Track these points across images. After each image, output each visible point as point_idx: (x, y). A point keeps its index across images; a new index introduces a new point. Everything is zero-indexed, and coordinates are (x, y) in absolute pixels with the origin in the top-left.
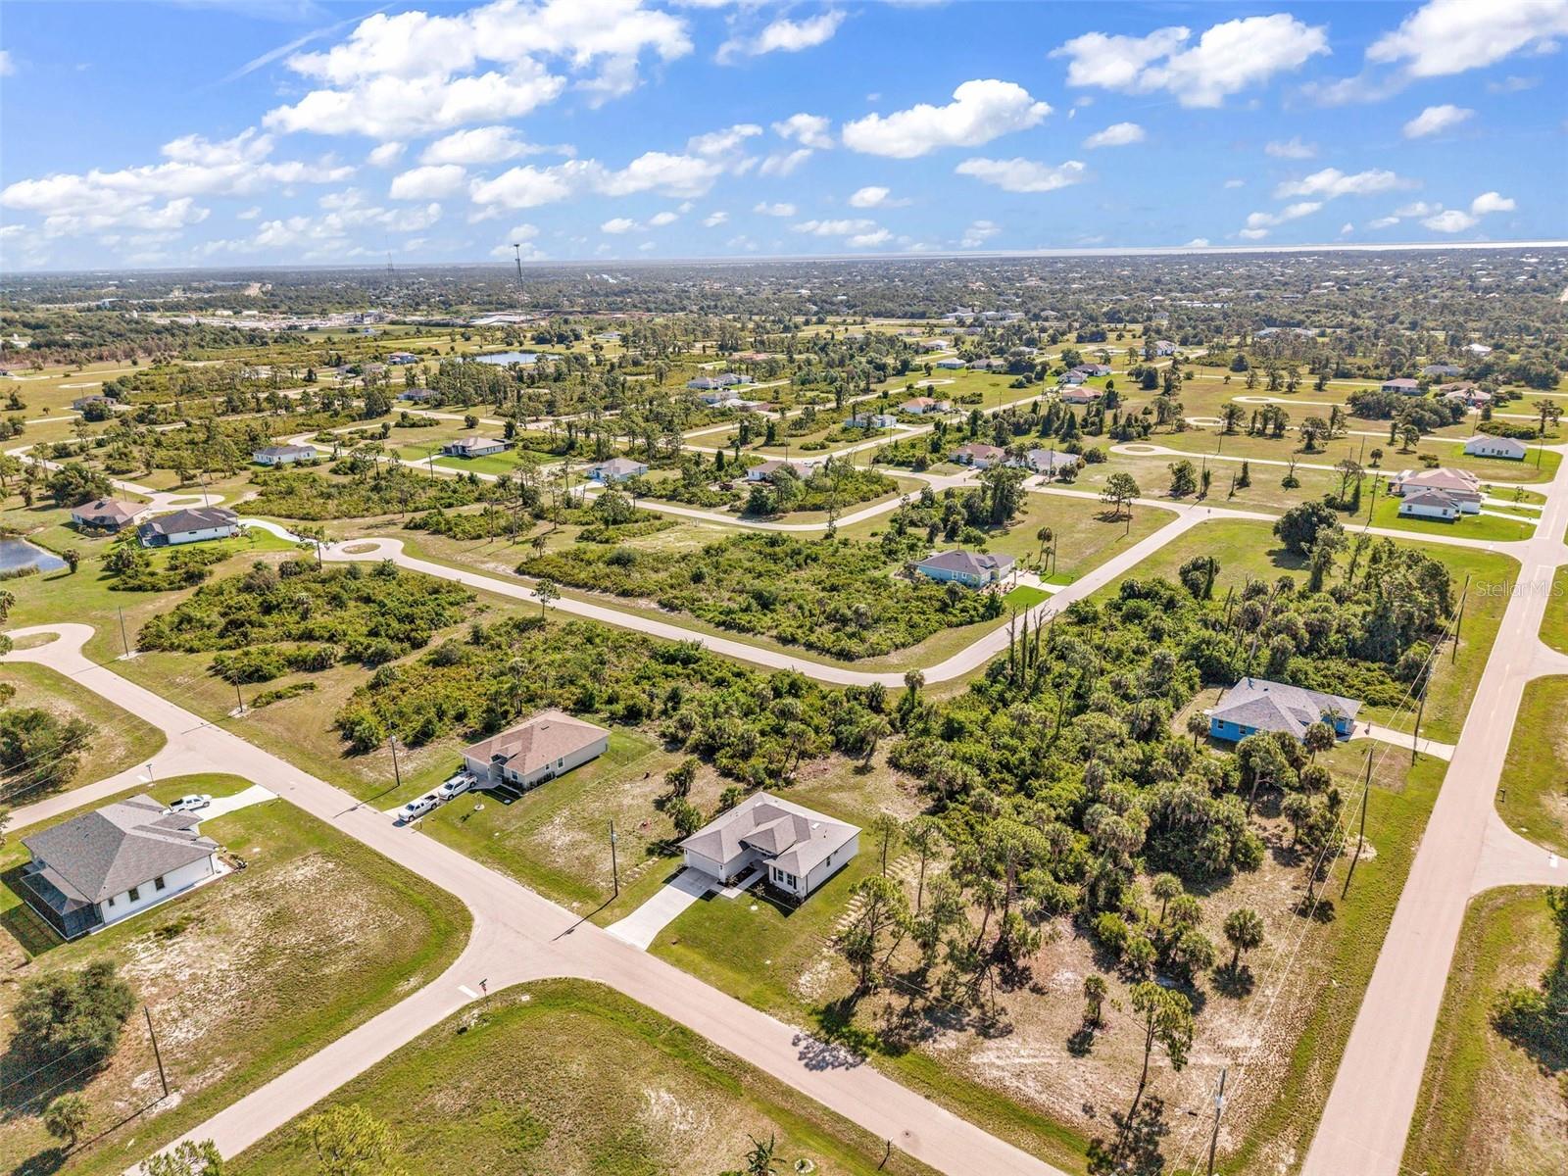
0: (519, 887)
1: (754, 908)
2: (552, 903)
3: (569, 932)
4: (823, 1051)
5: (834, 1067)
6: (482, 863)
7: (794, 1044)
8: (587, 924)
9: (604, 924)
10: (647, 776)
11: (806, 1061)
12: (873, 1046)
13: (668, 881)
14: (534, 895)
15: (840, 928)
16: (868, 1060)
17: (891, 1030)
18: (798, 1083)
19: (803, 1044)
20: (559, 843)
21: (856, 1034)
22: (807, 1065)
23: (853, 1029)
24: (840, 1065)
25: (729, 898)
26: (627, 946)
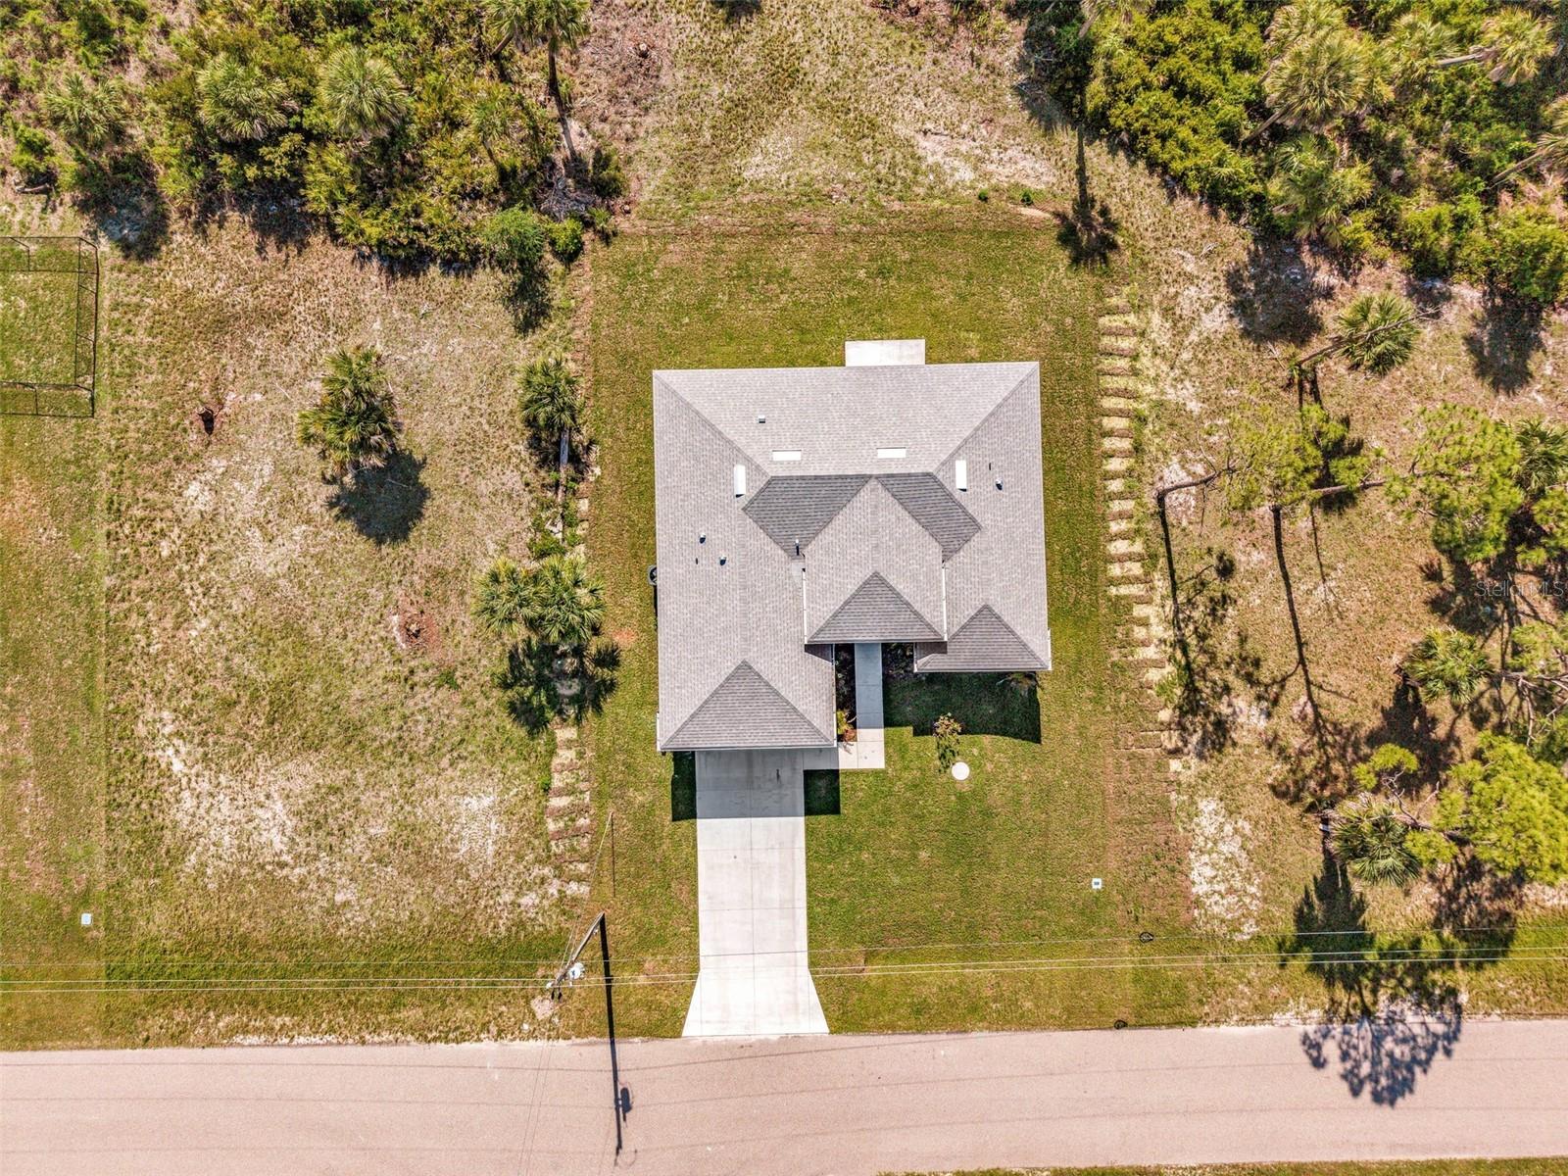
0: (353, 1052)
1: (961, 771)
2: (488, 1046)
3: (623, 1102)
4: (1377, 1042)
5: (1425, 1065)
6: (177, 1039)
7: (1318, 1063)
8: (632, 1050)
9: (666, 1023)
10: (208, 420)
11: (1368, 1088)
12: (1447, 961)
13: (685, 808)
14: (413, 1051)
15: (1154, 675)
16: (1463, 998)
17: (1451, 897)
18: (1393, 1147)
19: (1330, 1050)
20: (279, 843)
21: (1393, 952)
22: (1377, 1098)
23: (1384, 940)
24: (1431, 1051)
25: (876, 773)
26: (783, 1050)
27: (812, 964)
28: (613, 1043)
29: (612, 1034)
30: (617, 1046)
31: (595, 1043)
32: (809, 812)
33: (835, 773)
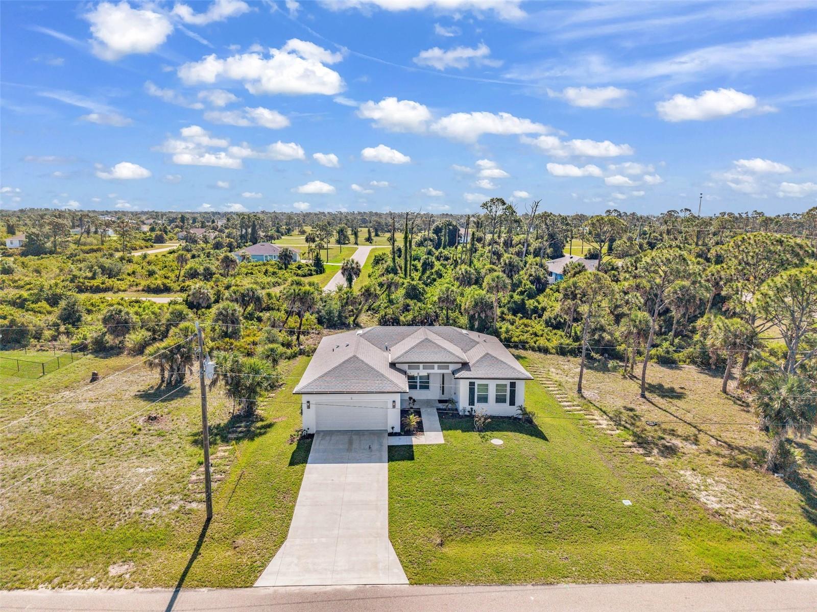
1: (495, 443)
10: (94, 378)
25: (439, 445)
26: (362, 596)
27: (392, 537)
28: (177, 592)
29: (179, 586)
30: (180, 594)
31: (158, 591)
32: (391, 459)
33: (411, 446)
